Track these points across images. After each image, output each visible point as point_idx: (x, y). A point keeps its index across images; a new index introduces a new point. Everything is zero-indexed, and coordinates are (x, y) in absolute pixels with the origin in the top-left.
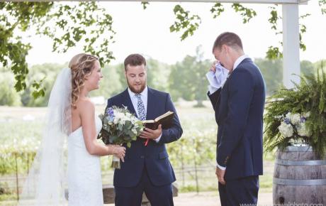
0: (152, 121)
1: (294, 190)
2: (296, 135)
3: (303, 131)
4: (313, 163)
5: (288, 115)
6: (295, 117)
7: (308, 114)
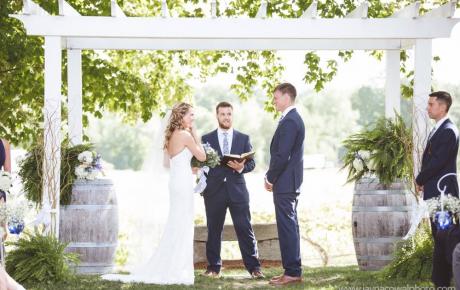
0: (238, 156)
1: (364, 215)
2: (366, 169)
3: (371, 165)
4: (382, 192)
5: (360, 153)
6: (364, 154)
7: (375, 152)
